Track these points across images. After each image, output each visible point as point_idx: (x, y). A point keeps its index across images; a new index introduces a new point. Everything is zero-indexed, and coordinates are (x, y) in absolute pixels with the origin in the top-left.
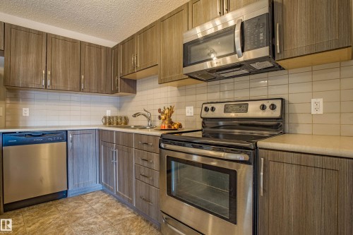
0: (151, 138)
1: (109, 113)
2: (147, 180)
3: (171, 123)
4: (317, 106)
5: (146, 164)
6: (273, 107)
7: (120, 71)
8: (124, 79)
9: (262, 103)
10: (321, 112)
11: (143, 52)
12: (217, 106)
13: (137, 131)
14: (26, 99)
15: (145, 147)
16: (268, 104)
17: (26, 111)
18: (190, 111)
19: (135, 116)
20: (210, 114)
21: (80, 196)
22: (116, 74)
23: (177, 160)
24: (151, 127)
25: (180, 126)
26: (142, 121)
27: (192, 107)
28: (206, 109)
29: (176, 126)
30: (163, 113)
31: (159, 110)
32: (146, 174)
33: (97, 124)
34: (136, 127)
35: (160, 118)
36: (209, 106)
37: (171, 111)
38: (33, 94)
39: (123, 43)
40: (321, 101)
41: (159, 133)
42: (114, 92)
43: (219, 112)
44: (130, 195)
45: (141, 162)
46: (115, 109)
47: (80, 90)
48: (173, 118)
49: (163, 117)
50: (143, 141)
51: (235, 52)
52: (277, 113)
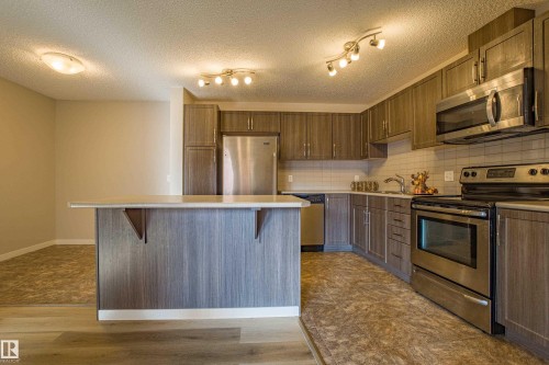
0: (404, 202)
1: (357, 178)
2: (399, 239)
3: (426, 188)
5: (398, 224)
6: (545, 172)
7: (370, 137)
8: (374, 145)
9: (531, 167)
12: (479, 172)
13: (391, 195)
14: (290, 168)
15: (398, 209)
16: (540, 168)
17: (290, 178)
18: (449, 176)
19: (387, 181)
20: (470, 180)
21: (335, 253)
22: (365, 140)
23: (427, 218)
24: (404, 192)
25: (436, 191)
26: (394, 186)
27: (452, 172)
28: (466, 175)
29: (430, 192)
30: (416, 179)
31: (413, 176)
32: (399, 232)
33: (346, 189)
34: (387, 192)
35: (413, 183)
36: (470, 171)
37: (426, 176)
38: (294, 163)
39: (372, 109)
41: (410, 197)
42: (364, 157)
43: (481, 177)
44: (382, 253)
45: (393, 222)
46: (363, 174)
47: (332, 158)
48: (428, 184)
49: (416, 182)
50: (396, 204)
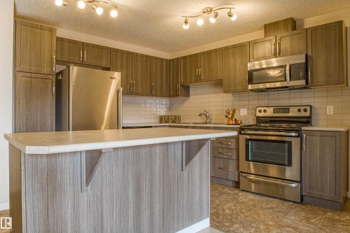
2: (225, 157)
4: (330, 110)
5: (224, 146)
6: (305, 110)
7: (181, 80)
8: (183, 86)
9: (299, 108)
10: (332, 113)
11: (207, 69)
16: (302, 109)
18: (244, 112)
19: (201, 115)
20: (263, 114)
27: (246, 109)
30: (228, 113)
35: (226, 116)
36: (262, 109)
40: (332, 107)
42: (174, 96)
43: (270, 113)
48: (236, 117)
51: (285, 80)
52: (307, 114)
